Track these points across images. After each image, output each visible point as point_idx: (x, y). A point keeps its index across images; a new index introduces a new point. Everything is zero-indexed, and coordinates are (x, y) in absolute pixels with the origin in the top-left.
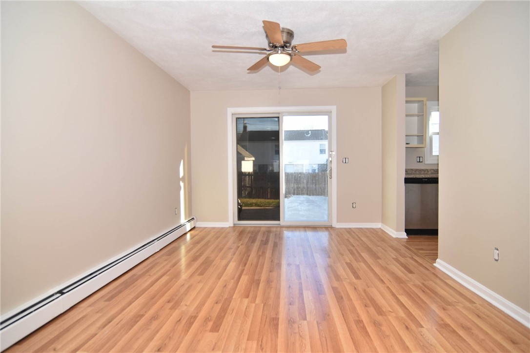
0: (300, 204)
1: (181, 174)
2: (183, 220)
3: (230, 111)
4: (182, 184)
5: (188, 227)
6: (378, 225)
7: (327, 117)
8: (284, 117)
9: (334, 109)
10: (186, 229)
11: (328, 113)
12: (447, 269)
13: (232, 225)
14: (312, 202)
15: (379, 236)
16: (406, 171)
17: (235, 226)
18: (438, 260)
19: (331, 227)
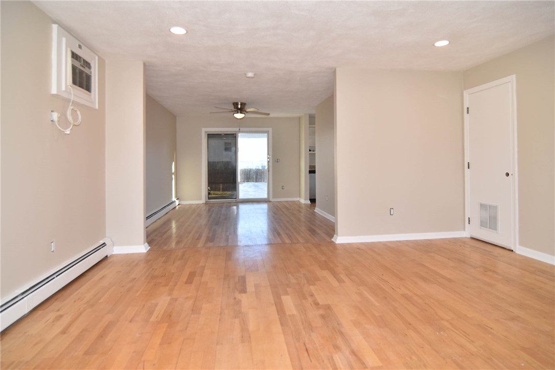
0: (249, 187)
1: (173, 171)
2: (174, 199)
3: (204, 130)
4: (173, 176)
5: (177, 202)
6: (298, 199)
7: (266, 134)
8: (239, 134)
9: (270, 130)
10: (176, 204)
11: (267, 132)
12: (325, 214)
13: (204, 202)
14: (257, 186)
15: (298, 205)
16: (310, 166)
17: (206, 203)
18: (316, 208)
19: (270, 201)
